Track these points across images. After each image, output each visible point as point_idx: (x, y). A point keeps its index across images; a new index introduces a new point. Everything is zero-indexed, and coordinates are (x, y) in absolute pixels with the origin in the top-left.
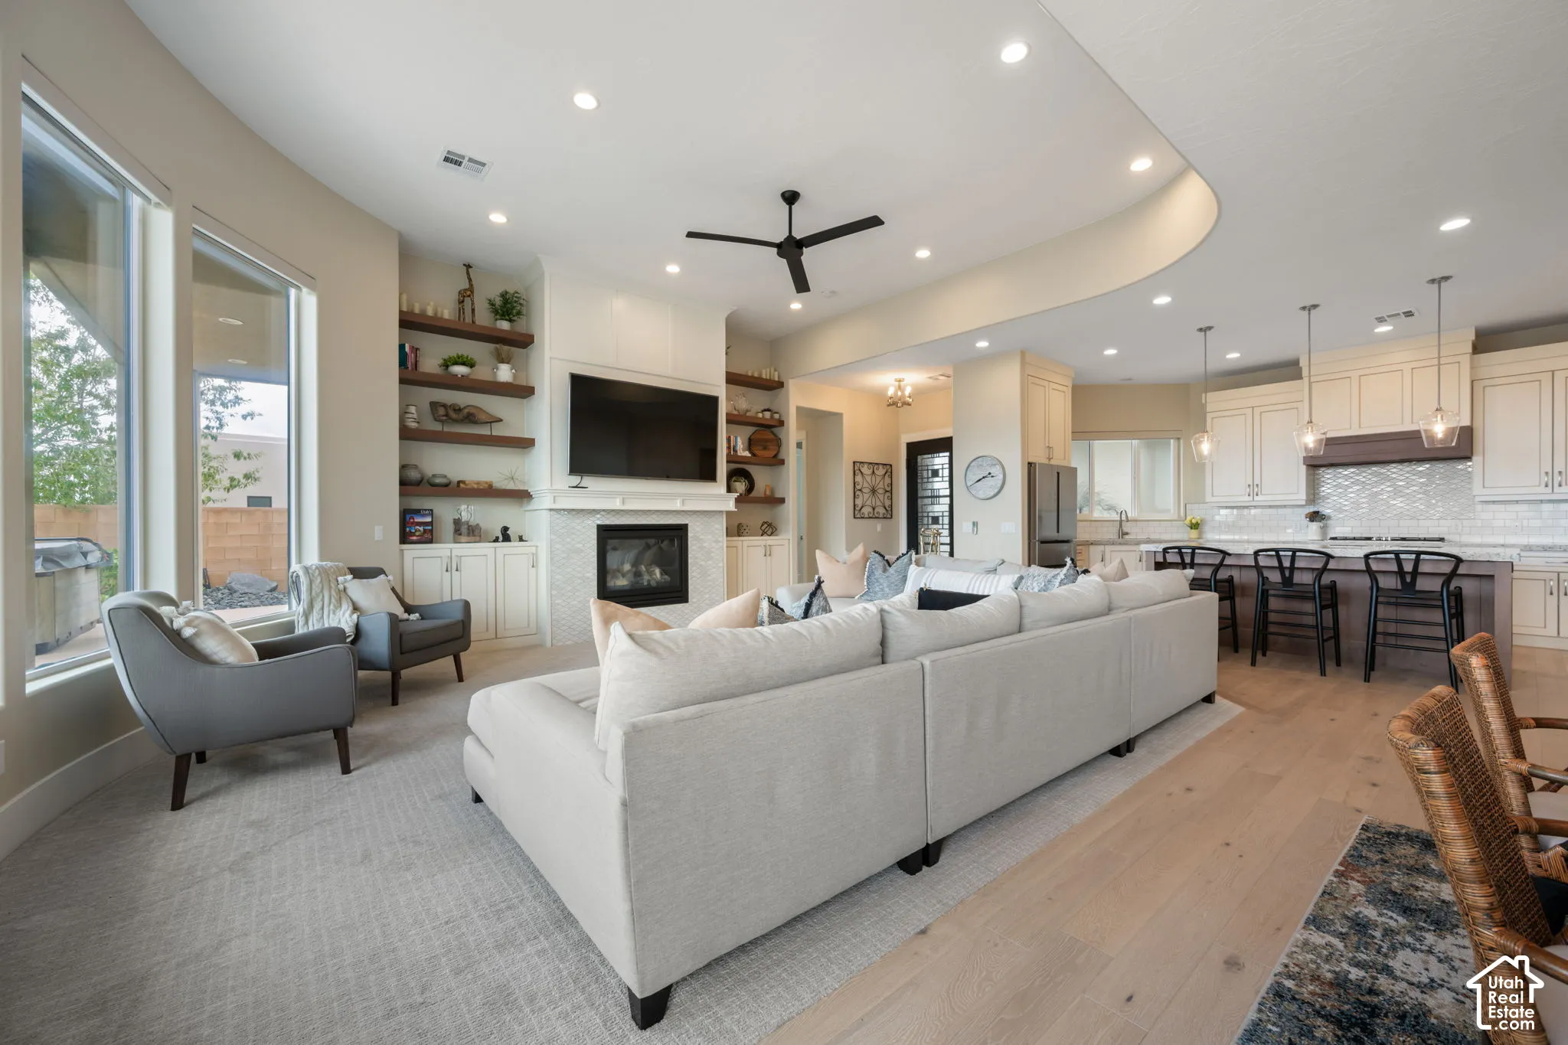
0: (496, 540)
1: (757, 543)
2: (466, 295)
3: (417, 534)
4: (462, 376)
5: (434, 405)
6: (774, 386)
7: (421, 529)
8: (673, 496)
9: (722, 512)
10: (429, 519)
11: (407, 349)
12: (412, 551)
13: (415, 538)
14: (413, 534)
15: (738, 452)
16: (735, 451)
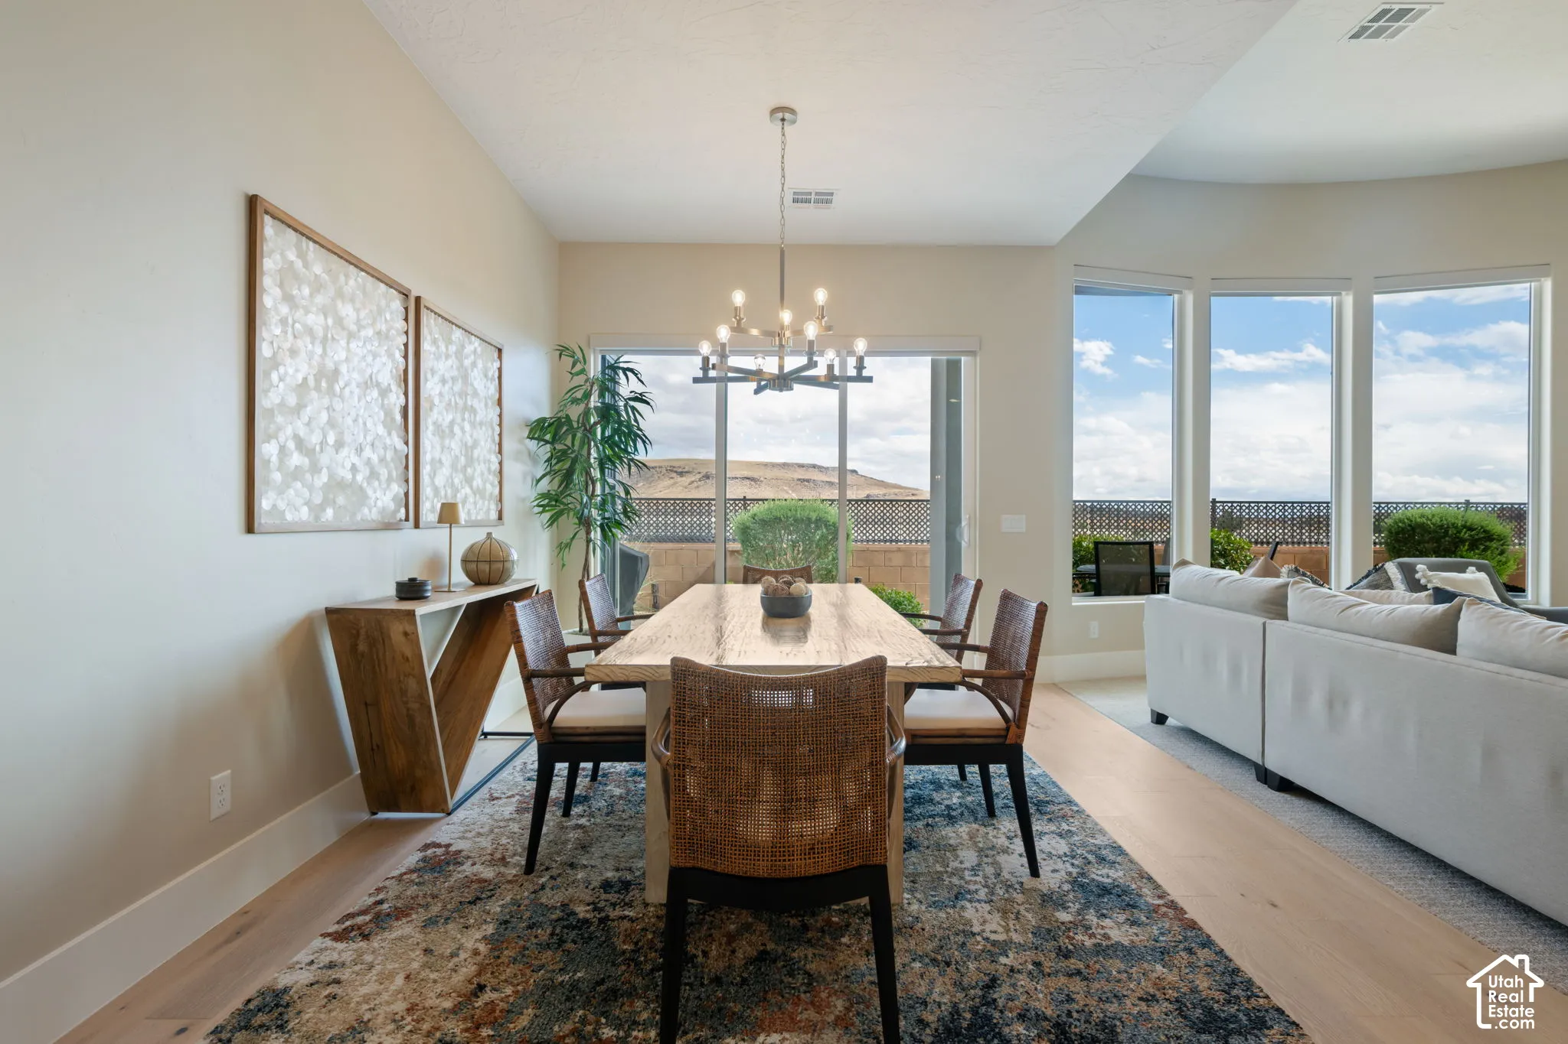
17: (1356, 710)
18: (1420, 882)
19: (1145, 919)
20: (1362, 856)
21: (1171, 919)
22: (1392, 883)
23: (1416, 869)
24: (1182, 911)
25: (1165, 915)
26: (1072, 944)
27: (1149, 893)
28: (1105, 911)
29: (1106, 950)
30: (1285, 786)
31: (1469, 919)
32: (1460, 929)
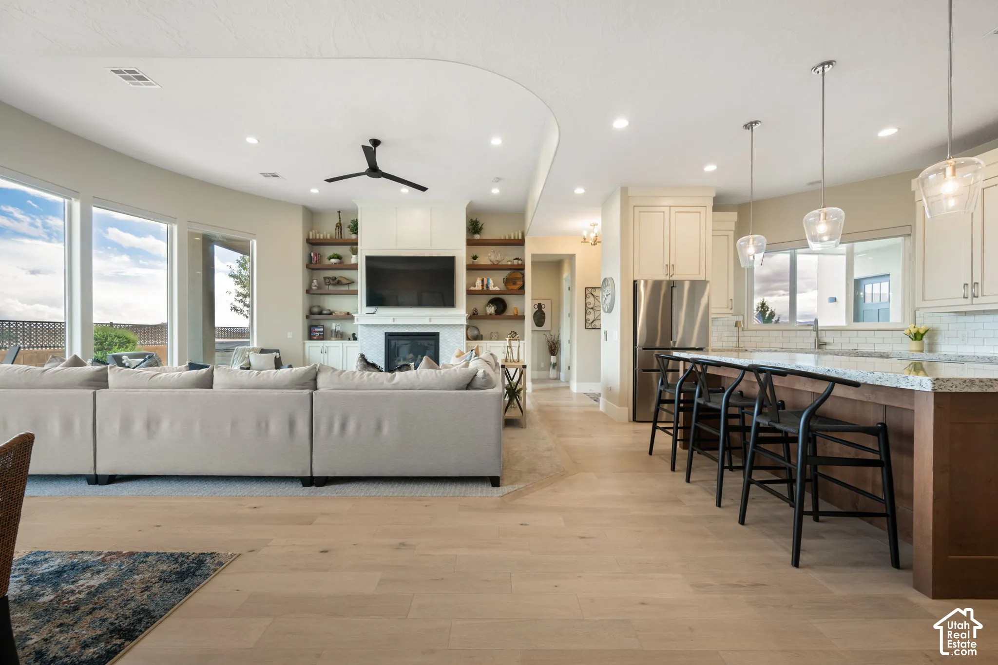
0: (349, 339)
1: (499, 345)
2: (339, 226)
3: (316, 336)
4: (335, 264)
5: (325, 278)
6: (520, 243)
7: (318, 334)
8: (424, 316)
9: (463, 325)
10: (322, 330)
11: (312, 255)
12: (309, 343)
13: (315, 338)
14: (315, 336)
15: (490, 287)
16: (487, 287)
17: (165, 425)
18: (205, 489)
19: (102, 567)
20: (175, 491)
21: (117, 558)
22: (195, 494)
23: (199, 486)
24: (121, 553)
25: (111, 559)
26: (72, 603)
27: (89, 557)
28: (72, 580)
29: (94, 593)
30: (112, 479)
31: (230, 491)
32: (230, 496)
